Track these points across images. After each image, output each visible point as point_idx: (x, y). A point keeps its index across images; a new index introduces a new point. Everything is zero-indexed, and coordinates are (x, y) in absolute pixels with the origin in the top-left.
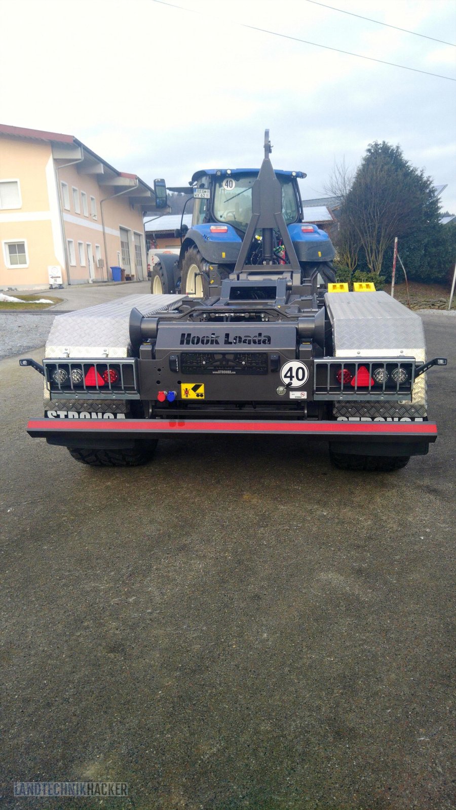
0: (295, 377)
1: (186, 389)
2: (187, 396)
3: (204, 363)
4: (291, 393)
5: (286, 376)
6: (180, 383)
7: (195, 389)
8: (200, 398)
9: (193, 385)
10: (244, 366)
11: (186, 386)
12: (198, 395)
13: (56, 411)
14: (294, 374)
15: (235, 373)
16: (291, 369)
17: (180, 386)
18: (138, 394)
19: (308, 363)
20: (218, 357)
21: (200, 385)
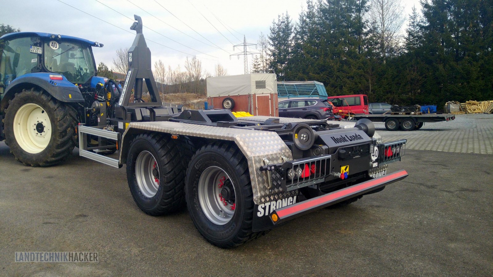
1: (343, 170)
3: (350, 152)
5: (373, 156)
7: (345, 170)
9: (345, 167)
10: (362, 152)
11: (343, 168)
13: (265, 204)
15: (360, 156)
16: (374, 151)
17: (341, 168)
18: (324, 178)
19: (378, 147)
20: (354, 149)
21: (348, 166)
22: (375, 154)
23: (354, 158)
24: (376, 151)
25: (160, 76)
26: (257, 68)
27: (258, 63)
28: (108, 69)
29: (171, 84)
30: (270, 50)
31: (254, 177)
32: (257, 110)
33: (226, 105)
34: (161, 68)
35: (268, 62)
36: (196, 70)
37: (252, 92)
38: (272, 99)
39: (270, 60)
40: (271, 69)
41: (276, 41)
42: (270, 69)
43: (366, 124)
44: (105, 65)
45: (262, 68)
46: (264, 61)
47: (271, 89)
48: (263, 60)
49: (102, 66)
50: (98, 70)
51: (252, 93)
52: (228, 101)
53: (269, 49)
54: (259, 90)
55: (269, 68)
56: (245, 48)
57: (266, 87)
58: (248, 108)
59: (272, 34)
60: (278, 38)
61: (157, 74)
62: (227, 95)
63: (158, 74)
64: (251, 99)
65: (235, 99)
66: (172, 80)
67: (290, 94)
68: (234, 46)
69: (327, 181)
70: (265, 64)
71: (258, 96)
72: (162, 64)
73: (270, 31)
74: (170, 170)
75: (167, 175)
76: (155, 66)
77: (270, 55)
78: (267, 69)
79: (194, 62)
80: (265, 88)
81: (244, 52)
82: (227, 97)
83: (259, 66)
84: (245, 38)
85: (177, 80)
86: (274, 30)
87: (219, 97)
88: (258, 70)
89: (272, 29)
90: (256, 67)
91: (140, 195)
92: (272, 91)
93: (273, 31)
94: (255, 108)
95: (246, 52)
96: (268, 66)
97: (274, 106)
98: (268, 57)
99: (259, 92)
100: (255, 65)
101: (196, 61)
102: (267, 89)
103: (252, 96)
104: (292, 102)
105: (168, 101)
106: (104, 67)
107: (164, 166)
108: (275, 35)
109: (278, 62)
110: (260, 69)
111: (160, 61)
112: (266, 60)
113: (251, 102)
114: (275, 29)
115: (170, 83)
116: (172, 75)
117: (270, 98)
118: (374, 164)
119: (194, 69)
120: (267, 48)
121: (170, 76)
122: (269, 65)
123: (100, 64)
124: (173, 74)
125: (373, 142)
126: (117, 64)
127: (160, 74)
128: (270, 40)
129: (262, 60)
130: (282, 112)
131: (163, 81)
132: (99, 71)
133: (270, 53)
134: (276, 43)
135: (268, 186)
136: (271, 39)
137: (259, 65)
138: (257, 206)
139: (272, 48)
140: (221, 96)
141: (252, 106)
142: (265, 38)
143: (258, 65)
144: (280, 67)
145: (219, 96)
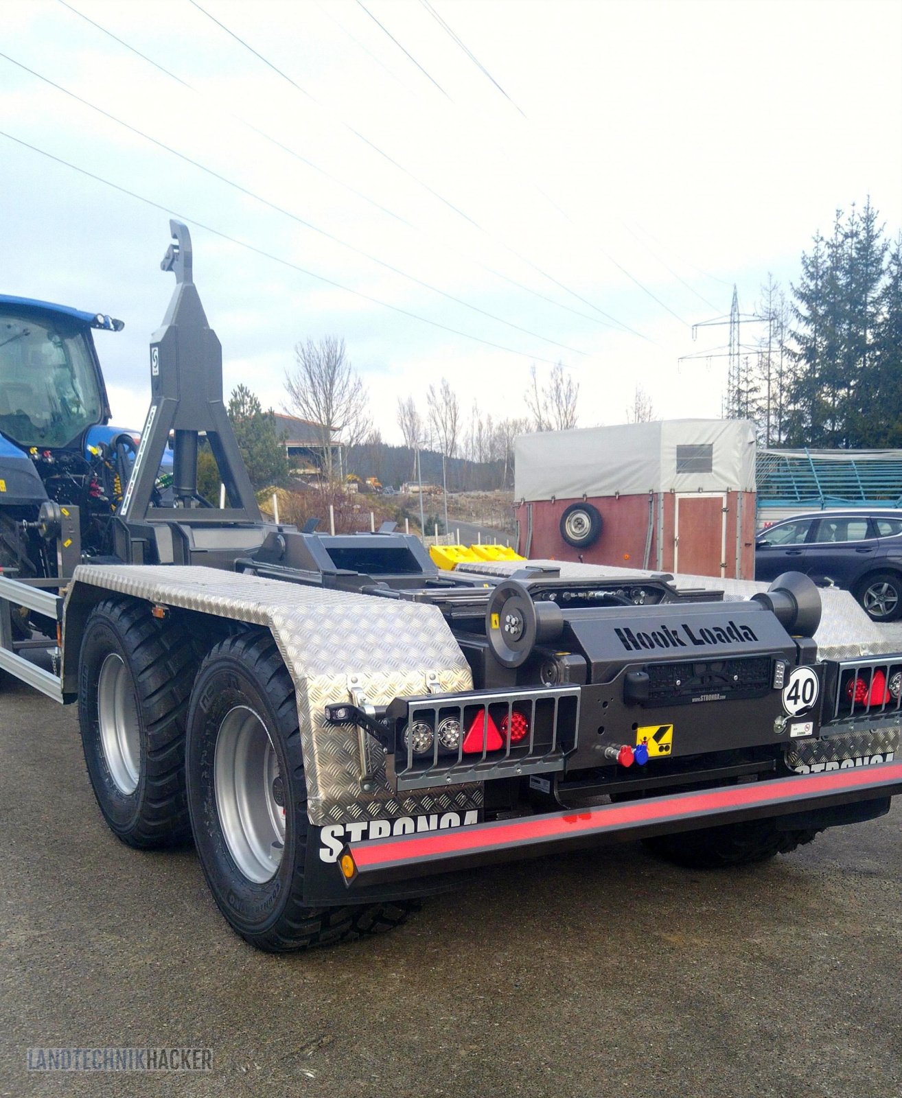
0: (801, 697)
1: (645, 738)
3: (678, 682)
5: (789, 698)
6: (635, 727)
7: (657, 737)
8: (664, 753)
9: (655, 729)
11: (645, 733)
12: (661, 749)
13: (344, 826)
15: (724, 697)
16: (797, 684)
17: (636, 733)
18: (561, 760)
19: (819, 670)
20: (700, 670)
21: (668, 728)
22: (800, 693)
23: (694, 700)
24: (809, 684)
25: (442, 433)
26: (747, 403)
27: (751, 386)
28: (259, 405)
29: (476, 460)
30: (796, 338)
31: (310, 742)
32: (676, 549)
33: (571, 530)
34: (447, 404)
35: (786, 382)
36: (562, 412)
37: (662, 484)
38: (731, 511)
39: (795, 374)
40: (798, 406)
41: (822, 305)
42: (791, 407)
43: (792, 591)
44: (251, 394)
45: (763, 403)
46: (774, 376)
47: (732, 477)
48: (770, 374)
49: (243, 397)
50: (231, 411)
51: (663, 488)
52: (579, 515)
53: (794, 335)
54: (687, 477)
55: (790, 403)
56: (736, 332)
57: (713, 468)
58: (645, 541)
59: (808, 281)
60: (830, 293)
61: (433, 424)
62: (579, 495)
63: (436, 424)
64: (656, 511)
65: (603, 508)
66: (480, 446)
67: (828, 496)
68: (696, 325)
69: (571, 769)
70: (775, 388)
71: (681, 500)
72: (450, 390)
73: (801, 271)
74: (161, 715)
75: (152, 730)
76: (429, 398)
77: (794, 355)
78: (781, 406)
79: (554, 385)
80: (711, 470)
81: (730, 345)
82: (577, 502)
83: (752, 396)
84: (735, 294)
85: (498, 446)
86: (814, 263)
87: (554, 502)
88: (750, 410)
89: (808, 261)
90: (743, 399)
91: (108, 786)
92: (735, 484)
93: (812, 270)
94: (670, 541)
95: (736, 347)
96: (785, 394)
97: (738, 534)
98: (787, 363)
99: (689, 486)
100: (739, 392)
101: (562, 380)
102: (716, 473)
103: (662, 496)
104: (821, 524)
105: (464, 517)
106: (248, 400)
107: (145, 700)
108: (820, 283)
109: (820, 382)
110: (757, 407)
111: (443, 381)
112: (781, 374)
113: (656, 519)
114: (820, 261)
115: (474, 454)
116: (480, 430)
117: (724, 506)
118: (793, 726)
119: (556, 410)
120: (786, 331)
121: (476, 434)
122: (788, 391)
123: (237, 390)
124: (485, 426)
125: (802, 653)
126: (296, 390)
127: (444, 424)
128: (800, 301)
129: (766, 374)
130: (784, 558)
131: (453, 447)
132: (234, 414)
133: (797, 348)
134: (821, 311)
135: (360, 772)
136: (803, 296)
137: (755, 390)
138: (318, 830)
139: (806, 331)
140: (559, 496)
141: (661, 535)
142: (782, 295)
143: (751, 391)
144: (830, 400)
145: (553, 497)
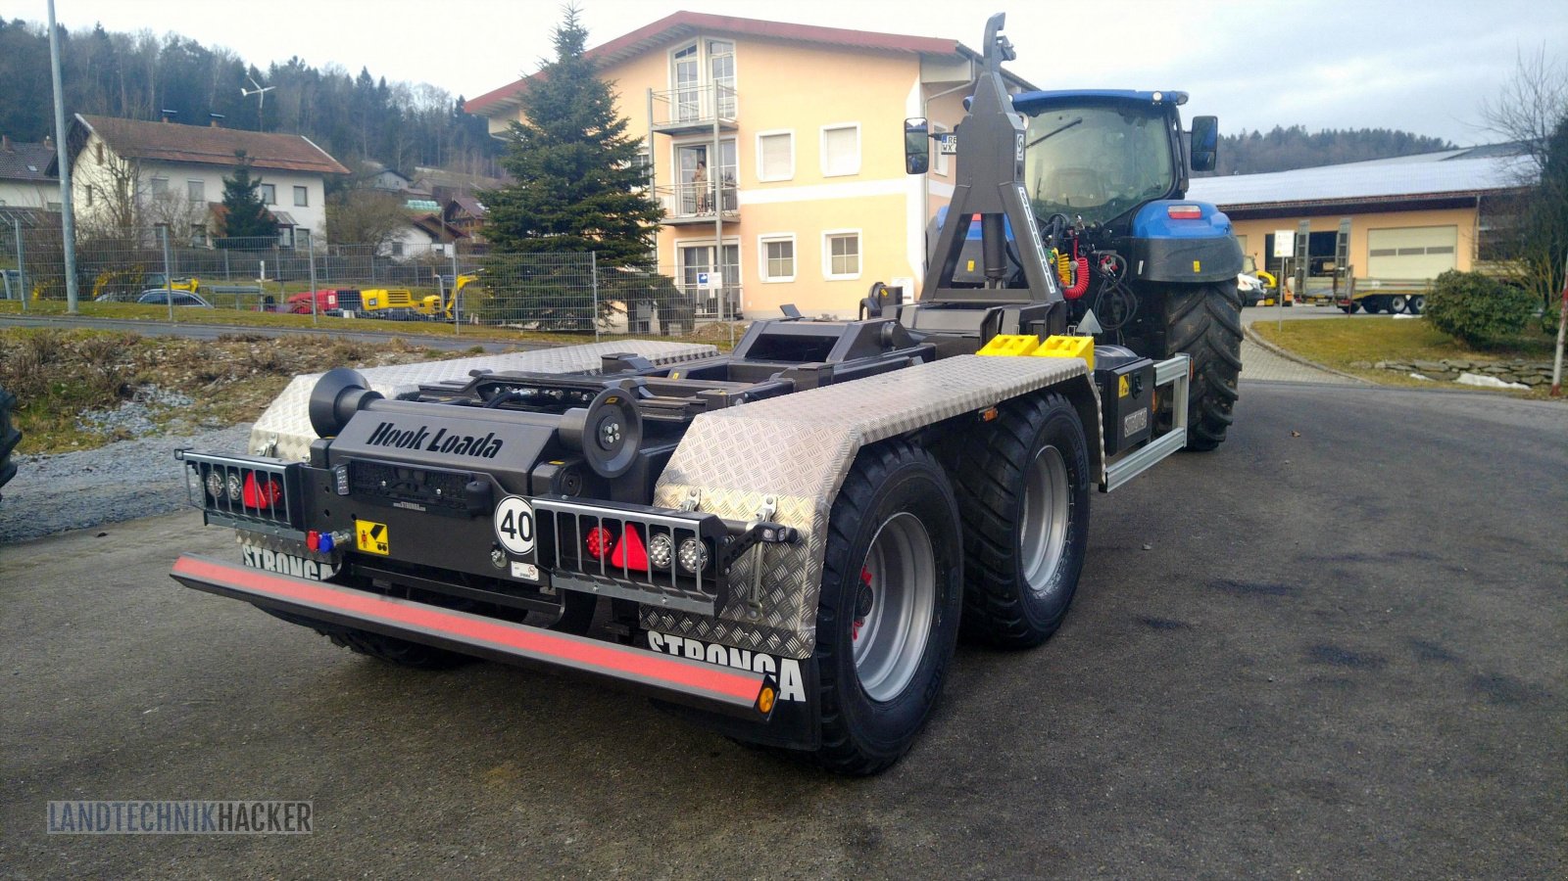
0: (518, 531)
1: (364, 532)
2: (365, 546)
3: (384, 483)
4: (514, 565)
5: (503, 529)
6: (354, 518)
7: (375, 533)
8: (382, 552)
9: (372, 525)
10: (441, 499)
11: (364, 526)
12: (379, 547)
14: (516, 526)
15: (424, 509)
16: (510, 515)
20: (404, 475)
21: (383, 526)
23: (395, 505)
24: (525, 519)
